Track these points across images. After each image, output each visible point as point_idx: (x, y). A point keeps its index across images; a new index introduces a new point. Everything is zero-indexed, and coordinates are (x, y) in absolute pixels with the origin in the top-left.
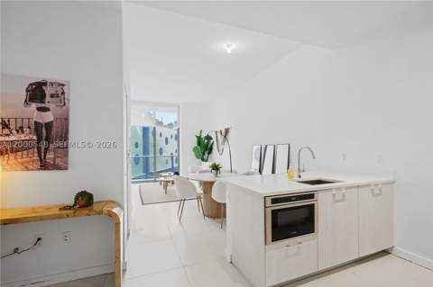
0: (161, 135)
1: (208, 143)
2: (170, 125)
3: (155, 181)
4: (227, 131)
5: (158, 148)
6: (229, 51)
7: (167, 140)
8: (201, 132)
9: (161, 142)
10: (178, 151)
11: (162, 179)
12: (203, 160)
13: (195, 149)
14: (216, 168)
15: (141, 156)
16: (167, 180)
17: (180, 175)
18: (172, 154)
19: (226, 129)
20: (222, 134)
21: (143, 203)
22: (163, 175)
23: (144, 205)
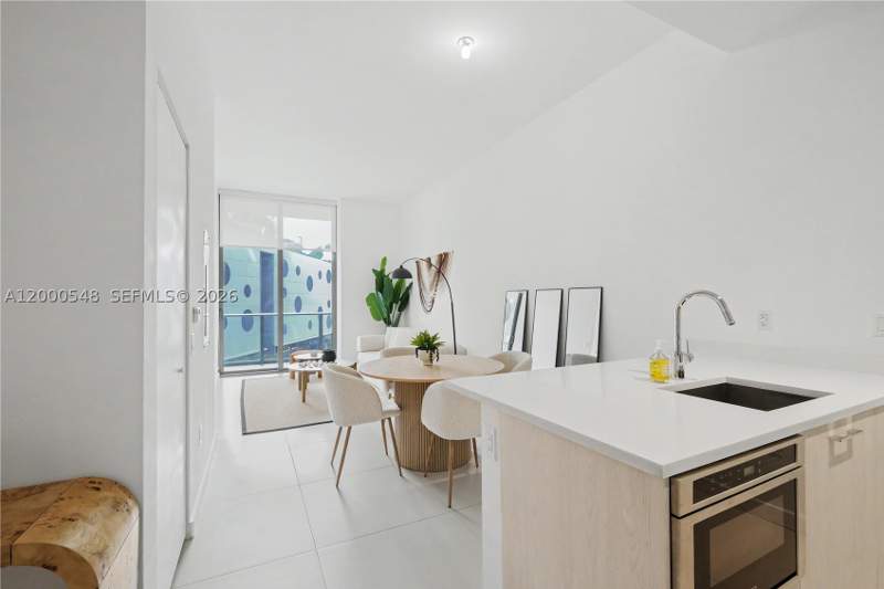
0: (298, 271)
1: (399, 286)
2: (317, 254)
3: (282, 370)
4: (443, 260)
5: (291, 298)
6: (466, 53)
7: (310, 280)
8: (384, 260)
9: (293, 285)
10: (333, 303)
11: (295, 367)
12: (388, 323)
13: (371, 299)
14: (427, 344)
15: (257, 313)
16: (307, 369)
17: (337, 361)
18: (320, 309)
19: (441, 255)
20: (430, 265)
21: (244, 428)
22: (298, 357)
23: (246, 436)
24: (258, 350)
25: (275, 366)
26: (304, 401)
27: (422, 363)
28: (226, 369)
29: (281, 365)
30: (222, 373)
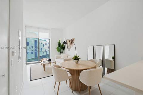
0: (41, 43)
1: (63, 45)
4: (72, 40)
5: (40, 48)
7: (43, 45)
8: (60, 40)
9: (41, 46)
11: (42, 63)
12: (61, 53)
13: (57, 48)
14: (77, 59)
15: (34, 51)
16: (45, 63)
17: (51, 61)
18: (45, 50)
19: (72, 39)
20: (69, 41)
21: (31, 79)
22: (43, 60)
23: (31, 81)
24: (34, 57)
25: (38, 62)
26: (45, 70)
27: (75, 63)
28: (27, 63)
29: (39, 61)
30: (26, 64)
